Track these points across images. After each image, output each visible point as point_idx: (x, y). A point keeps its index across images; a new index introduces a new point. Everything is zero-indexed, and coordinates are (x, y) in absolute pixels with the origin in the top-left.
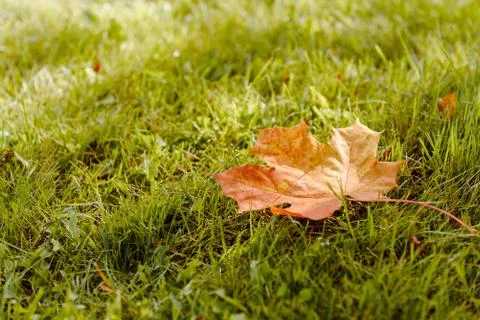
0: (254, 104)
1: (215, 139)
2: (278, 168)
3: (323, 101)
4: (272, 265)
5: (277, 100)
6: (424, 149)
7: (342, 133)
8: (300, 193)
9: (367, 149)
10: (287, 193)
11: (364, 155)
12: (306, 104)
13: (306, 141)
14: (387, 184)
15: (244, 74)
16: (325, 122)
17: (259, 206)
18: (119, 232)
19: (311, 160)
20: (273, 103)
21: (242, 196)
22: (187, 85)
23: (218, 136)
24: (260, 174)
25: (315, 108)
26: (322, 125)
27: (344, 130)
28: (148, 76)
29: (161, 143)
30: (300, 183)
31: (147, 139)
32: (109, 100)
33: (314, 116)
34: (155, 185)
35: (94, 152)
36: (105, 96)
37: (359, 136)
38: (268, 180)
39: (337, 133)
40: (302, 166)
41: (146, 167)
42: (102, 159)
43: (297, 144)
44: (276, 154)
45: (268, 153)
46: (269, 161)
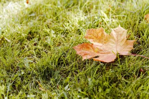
0: (83, 18)
1: (71, 31)
2: (94, 43)
3: (105, 15)
5: (90, 15)
7: (114, 30)
8: (102, 52)
9: (123, 36)
10: (98, 52)
11: (122, 38)
12: (100, 17)
13: (103, 34)
14: (130, 48)
15: (77, 4)
17: (89, 57)
19: (105, 40)
20: (88, 16)
21: (83, 54)
22: (59, 9)
23: (72, 29)
24: (88, 46)
25: (103, 18)
28: (46, 6)
29: (53, 32)
30: (102, 48)
31: (48, 30)
32: (33, 15)
33: (103, 21)
34: (52, 48)
35: (31, 35)
36: (32, 13)
37: (120, 31)
38: (91, 48)
39: (113, 31)
40: (102, 42)
41: (49, 41)
42: (34, 38)
43: (100, 35)
44: (93, 38)
45: (90, 38)
46: (91, 41)
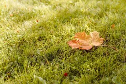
0: (73, 28)
1: (65, 35)
2: (80, 40)
3: (87, 27)
4: (80, 58)
6: (108, 36)
7: (92, 33)
8: (84, 45)
9: (97, 36)
10: (82, 45)
11: (97, 37)
12: (84, 27)
13: (85, 35)
14: (101, 43)
15: (70, 21)
16: (88, 31)
17: (76, 48)
18: (49, 54)
19: (86, 38)
20: (77, 27)
21: (73, 46)
22: (58, 24)
23: (66, 34)
24: (76, 41)
25: (86, 28)
26: (87, 32)
27: (92, 32)
28: (49, 23)
29: (54, 36)
30: (84, 43)
31: (51, 36)
32: (41, 28)
33: (86, 30)
34: (54, 45)
35: (40, 39)
36: (40, 27)
37: (95, 33)
38: (78, 43)
39: (91, 33)
40: (84, 40)
41: (52, 41)
42: (42, 40)
43: (83, 36)
44: (79, 38)
45: (77, 38)
46: (77, 39)
